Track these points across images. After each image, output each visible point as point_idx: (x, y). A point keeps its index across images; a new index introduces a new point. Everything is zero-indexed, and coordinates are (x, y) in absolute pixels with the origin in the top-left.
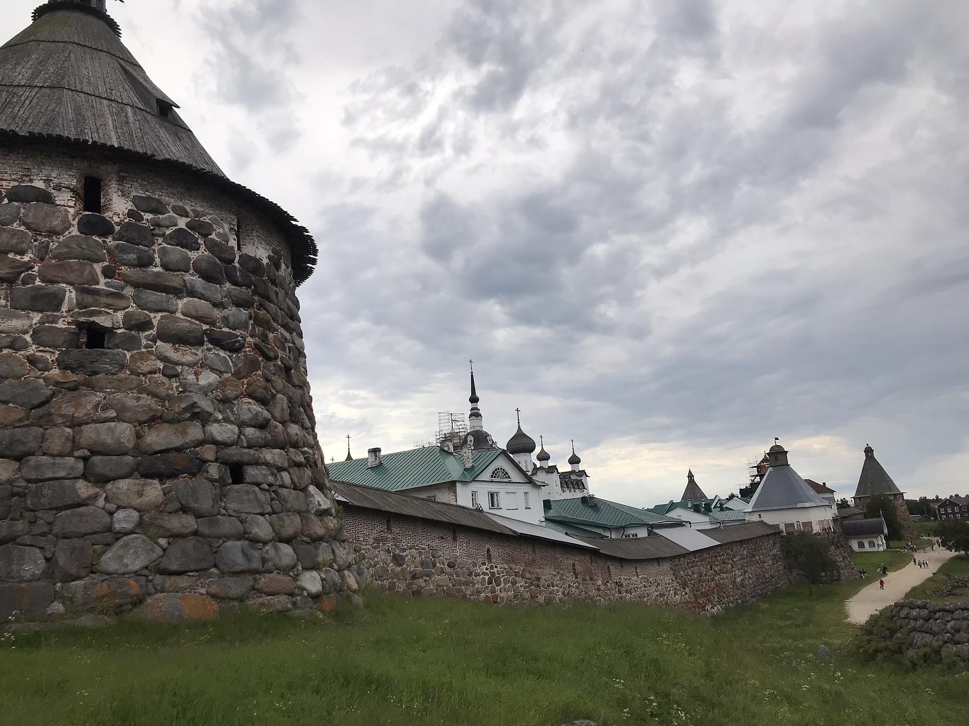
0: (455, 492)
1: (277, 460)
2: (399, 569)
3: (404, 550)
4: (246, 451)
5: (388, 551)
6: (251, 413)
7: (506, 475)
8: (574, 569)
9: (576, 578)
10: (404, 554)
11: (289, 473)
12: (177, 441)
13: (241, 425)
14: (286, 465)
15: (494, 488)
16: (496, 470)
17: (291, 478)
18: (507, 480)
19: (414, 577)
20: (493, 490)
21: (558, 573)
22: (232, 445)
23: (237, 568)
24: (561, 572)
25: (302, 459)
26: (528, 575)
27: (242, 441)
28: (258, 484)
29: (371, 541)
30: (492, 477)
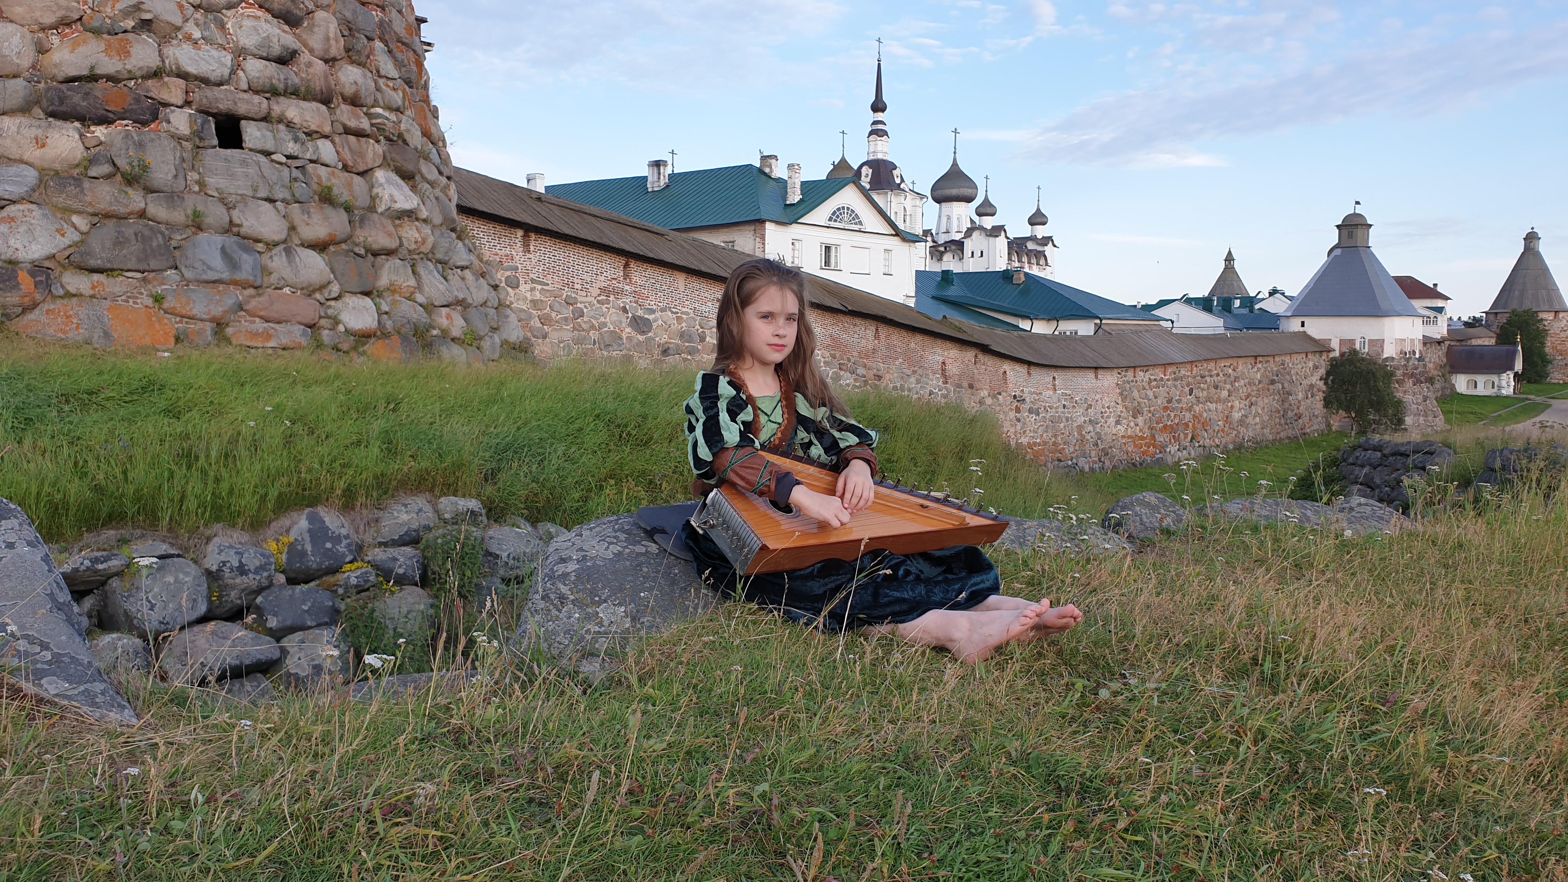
0: (763, 237)
1: (308, 119)
2: (641, 338)
3: (652, 311)
4: (245, 96)
5: (625, 310)
6: (259, 34)
7: (855, 218)
8: (943, 370)
9: (946, 382)
10: (651, 317)
11: (333, 142)
12: (109, 65)
13: (240, 53)
14: (327, 129)
15: (831, 237)
16: (839, 209)
17: (337, 152)
18: (856, 227)
19: (665, 352)
20: (829, 241)
21: (914, 372)
22: (220, 84)
23: (211, 276)
24: (920, 372)
25: (365, 124)
26: (861, 371)
27: (239, 79)
28: (267, 154)
29: (595, 292)
30: (830, 219)
